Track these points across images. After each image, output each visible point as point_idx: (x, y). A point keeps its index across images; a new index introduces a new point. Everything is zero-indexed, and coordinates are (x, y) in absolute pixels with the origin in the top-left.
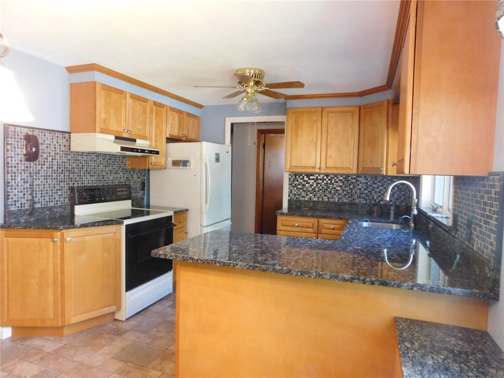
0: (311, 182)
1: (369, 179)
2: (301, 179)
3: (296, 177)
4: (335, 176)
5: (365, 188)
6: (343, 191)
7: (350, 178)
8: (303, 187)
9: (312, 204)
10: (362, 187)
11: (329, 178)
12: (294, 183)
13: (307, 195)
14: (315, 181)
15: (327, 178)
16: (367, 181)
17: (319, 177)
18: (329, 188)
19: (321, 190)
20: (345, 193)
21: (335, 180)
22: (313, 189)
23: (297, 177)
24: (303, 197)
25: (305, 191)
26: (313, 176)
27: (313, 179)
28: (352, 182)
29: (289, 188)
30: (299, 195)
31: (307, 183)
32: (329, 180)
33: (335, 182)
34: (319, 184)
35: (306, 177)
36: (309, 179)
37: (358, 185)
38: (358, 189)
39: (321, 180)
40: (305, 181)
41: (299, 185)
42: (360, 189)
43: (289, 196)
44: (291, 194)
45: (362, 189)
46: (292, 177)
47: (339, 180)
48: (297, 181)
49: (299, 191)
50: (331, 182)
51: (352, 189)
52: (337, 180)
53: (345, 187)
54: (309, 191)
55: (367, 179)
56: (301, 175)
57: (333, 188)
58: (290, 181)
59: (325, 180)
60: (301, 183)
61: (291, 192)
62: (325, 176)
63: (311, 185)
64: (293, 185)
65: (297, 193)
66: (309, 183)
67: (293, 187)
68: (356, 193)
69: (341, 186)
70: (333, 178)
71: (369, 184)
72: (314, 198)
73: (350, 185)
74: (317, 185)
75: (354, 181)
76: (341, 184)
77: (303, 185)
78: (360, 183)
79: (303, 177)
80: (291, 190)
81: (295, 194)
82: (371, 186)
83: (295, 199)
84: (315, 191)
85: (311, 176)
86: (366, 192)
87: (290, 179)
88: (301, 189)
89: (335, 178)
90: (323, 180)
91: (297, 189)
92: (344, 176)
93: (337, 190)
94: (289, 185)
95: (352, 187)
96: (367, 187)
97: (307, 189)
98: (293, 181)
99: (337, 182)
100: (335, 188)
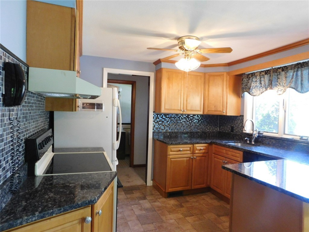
0: (167, 119)
1: (199, 117)
2: (161, 117)
3: (157, 116)
4: (182, 115)
5: (197, 122)
6: (186, 124)
7: (190, 117)
8: (162, 123)
9: (168, 134)
10: (196, 122)
11: (178, 116)
12: (156, 120)
13: (165, 128)
14: (170, 119)
15: (177, 116)
16: (198, 118)
17: (172, 116)
18: (178, 123)
19: (173, 124)
20: (187, 125)
21: (182, 117)
22: (168, 124)
23: (159, 116)
24: (162, 129)
25: (163, 125)
26: (169, 115)
27: (168, 117)
28: (191, 119)
29: (153, 124)
30: (160, 128)
31: (165, 120)
32: (178, 118)
33: (182, 119)
34: (172, 120)
35: (164, 116)
36: (166, 117)
37: (194, 120)
38: (194, 123)
39: (173, 117)
40: (164, 119)
41: (160, 121)
42: (195, 123)
43: (153, 130)
44: (155, 128)
45: (196, 123)
46: (155, 116)
47: (184, 118)
48: (159, 119)
49: (160, 125)
50: (179, 119)
51: (191, 123)
52: (183, 118)
53: (187, 122)
54: (166, 125)
55: (198, 117)
56: (161, 115)
57: (180, 123)
58: (153, 119)
59: (176, 117)
60: (161, 120)
61: (155, 127)
62: (176, 115)
63: (167, 121)
64: (156, 121)
65: (158, 127)
66: (166, 120)
67: (156, 123)
68: (193, 125)
69: (185, 121)
70: (181, 116)
71: (199, 119)
72: (169, 130)
73: (189, 120)
74: (171, 121)
75: (192, 118)
76: (185, 120)
77: (162, 121)
78: (195, 119)
79: (162, 116)
80: (155, 125)
81: (157, 128)
82: (200, 121)
83: (157, 131)
84: (170, 125)
85: (167, 115)
86: (198, 124)
87: (154, 117)
88: (161, 124)
89: (182, 116)
90: (174, 118)
91: (158, 124)
92: (186, 115)
93: (183, 124)
94: (153, 121)
95: (191, 122)
96: (198, 122)
97: (165, 124)
98: (156, 119)
99: (183, 119)
100: (181, 123)
